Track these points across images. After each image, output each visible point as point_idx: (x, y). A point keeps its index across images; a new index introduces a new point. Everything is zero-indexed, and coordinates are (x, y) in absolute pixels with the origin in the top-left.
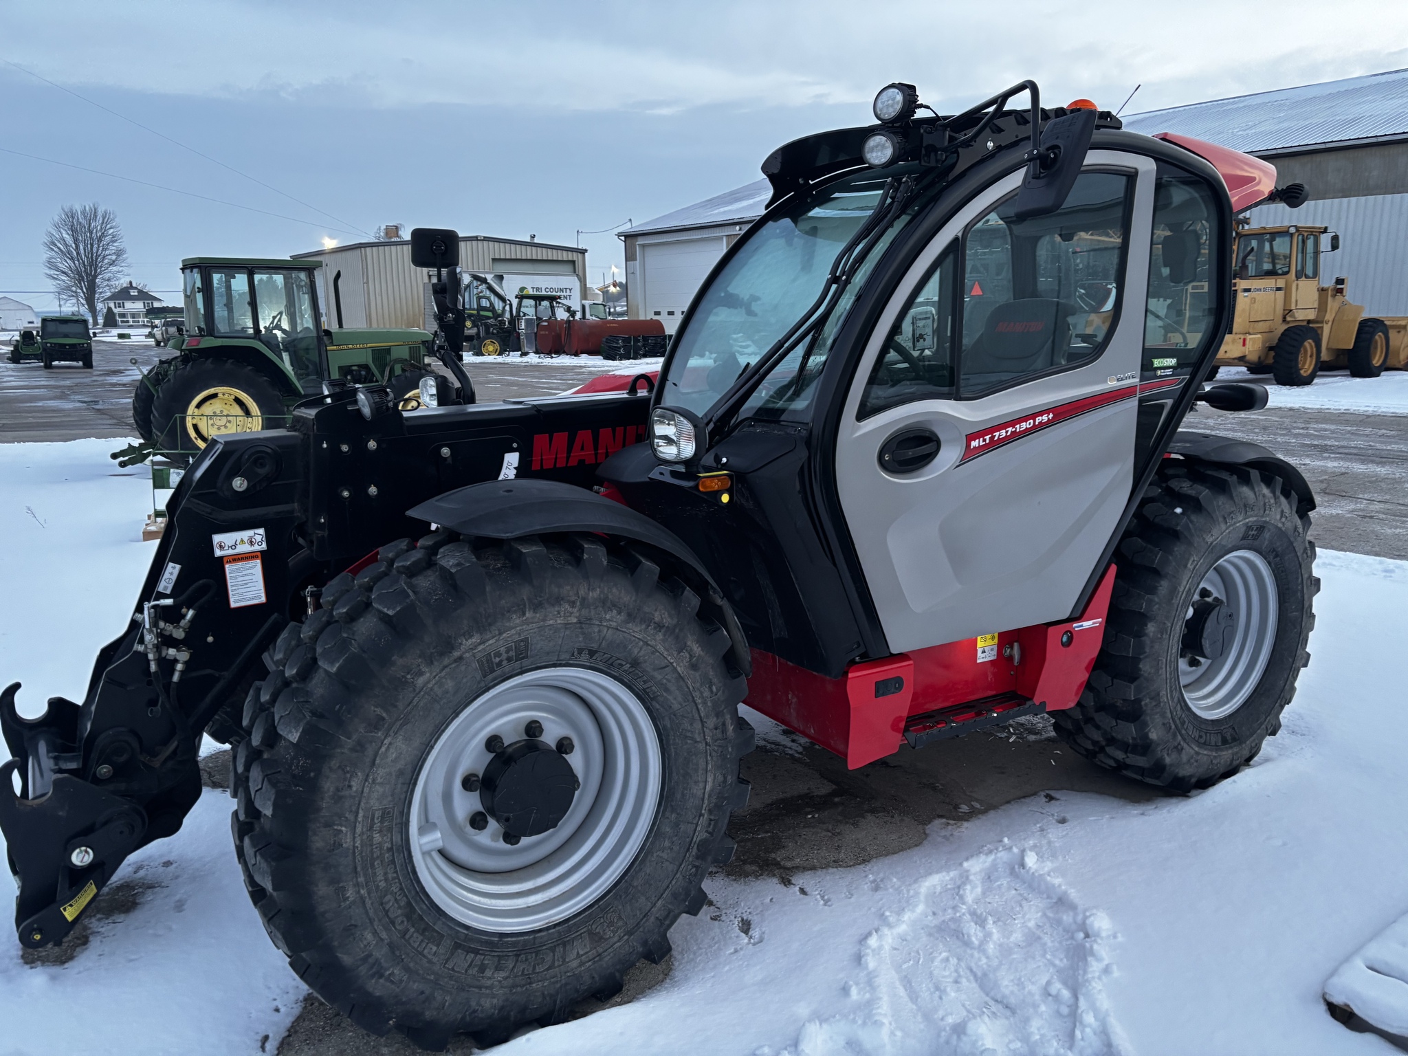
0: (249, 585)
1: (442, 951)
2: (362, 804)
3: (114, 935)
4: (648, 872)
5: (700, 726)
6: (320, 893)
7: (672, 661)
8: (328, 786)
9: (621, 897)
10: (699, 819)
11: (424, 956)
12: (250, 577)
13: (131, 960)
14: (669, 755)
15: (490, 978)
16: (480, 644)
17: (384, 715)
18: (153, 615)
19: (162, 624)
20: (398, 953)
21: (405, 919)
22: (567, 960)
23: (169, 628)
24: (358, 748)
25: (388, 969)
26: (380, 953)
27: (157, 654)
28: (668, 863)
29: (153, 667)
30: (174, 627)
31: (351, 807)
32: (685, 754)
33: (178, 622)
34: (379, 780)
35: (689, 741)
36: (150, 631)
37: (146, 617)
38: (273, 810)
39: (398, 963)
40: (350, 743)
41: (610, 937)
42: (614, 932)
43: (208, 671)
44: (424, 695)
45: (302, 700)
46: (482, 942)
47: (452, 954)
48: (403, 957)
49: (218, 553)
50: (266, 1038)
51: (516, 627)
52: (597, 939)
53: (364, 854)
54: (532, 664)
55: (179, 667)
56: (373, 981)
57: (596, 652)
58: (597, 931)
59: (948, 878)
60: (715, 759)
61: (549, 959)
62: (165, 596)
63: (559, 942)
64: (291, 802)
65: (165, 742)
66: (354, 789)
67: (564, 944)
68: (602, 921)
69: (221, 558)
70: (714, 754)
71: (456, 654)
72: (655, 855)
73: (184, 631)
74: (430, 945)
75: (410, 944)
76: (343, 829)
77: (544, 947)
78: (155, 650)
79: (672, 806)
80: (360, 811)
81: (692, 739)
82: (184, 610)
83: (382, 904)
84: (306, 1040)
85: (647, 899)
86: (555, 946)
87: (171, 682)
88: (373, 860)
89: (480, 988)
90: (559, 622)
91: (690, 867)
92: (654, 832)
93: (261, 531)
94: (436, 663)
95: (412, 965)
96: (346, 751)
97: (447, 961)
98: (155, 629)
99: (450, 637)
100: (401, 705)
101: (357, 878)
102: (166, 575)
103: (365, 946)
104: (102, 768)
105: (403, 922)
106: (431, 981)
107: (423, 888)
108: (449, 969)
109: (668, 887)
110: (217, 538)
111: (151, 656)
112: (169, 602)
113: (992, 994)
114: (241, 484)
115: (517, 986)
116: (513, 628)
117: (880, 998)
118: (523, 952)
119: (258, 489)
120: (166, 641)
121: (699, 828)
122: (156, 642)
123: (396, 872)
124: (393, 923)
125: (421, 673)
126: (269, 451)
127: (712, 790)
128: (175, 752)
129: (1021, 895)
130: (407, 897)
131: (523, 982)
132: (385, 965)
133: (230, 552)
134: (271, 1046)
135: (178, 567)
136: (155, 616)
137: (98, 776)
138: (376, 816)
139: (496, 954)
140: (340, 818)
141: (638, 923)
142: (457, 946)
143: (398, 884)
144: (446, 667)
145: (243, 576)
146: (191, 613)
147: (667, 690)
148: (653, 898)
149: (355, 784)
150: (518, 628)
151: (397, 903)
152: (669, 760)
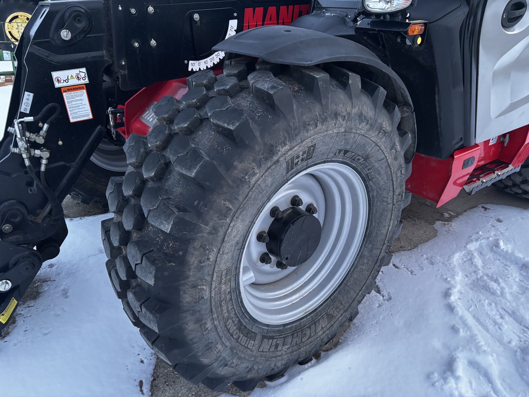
0: (81, 107)
1: (257, 342)
2: (216, 269)
3: (30, 316)
4: (355, 277)
5: (392, 194)
6: (190, 328)
7: (387, 155)
8: (193, 260)
9: (341, 292)
10: (383, 246)
11: (248, 349)
12: (80, 102)
13: (46, 334)
14: (372, 212)
15: (281, 350)
16: (290, 150)
17: (231, 206)
18: (21, 128)
19: (28, 134)
20: (235, 351)
21: (238, 331)
22: (317, 332)
23: (33, 137)
24: (214, 231)
25: (230, 361)
26: (225, 354)
27: (28, 154)
28: (365, 271)
29: (27, 163)
30: (36, 136)
31: (208, 272)
32: (381, 211)
33: (39, 132)
34: (226, 251)
35: (384, 204)
36: (21, 139)
37: (16, 129)
38: (155, 281)
39: (235, 356)
40: (208, 228)
41: (337, 315)
42: (339, 312)
43: (62, 163)
44: (255, 189)
45: (165, 197)
46: (275, 331)
47: (262, 343)
48: (238, 352)
49: (57, 85)
50: (141, 383)
51: (311, 137)
52: (330, 317)
53: (216, 300)
54: (313, 162)
55: (44, 162)
56: (221, 368)
57: (348, 151)
58: (330, 313)
59: (462, 255)
60: (395, 212)
61: (308, 333)
62: (27, 115)
63: (312, 323)
64: (167, 274)
65: (42, 206)
66: (211, 260)
67: (315, 323)
68: (333, 307)
69: (60, 89)
70: (396, 210)
71: (275, 158)
72: (359, 268)
73: (44, 138)
74: (251, 341)
75: (241, 344)
76: (204, 287)
77: (305, 327)
78: (26, 151)
79: (370, 240)
80: (215, 274)
81: (386, 202)
82: (40, 124)
83: (226, 327)
84: (166, 382)
85: (354, 292)
86: (311, 325)
87: (40, 171)
88: (221, 302)
89: (276, 357)
90: (335, 131)
91: (376, 272)
92: (360, 255)
93: (84, 70)
94: (263, 166)
95: (242, 356)
96: (205, 235)
97: (259, 347)
98: (24, 138)
99: (272, 146)
100: (241, 198)
101: (212, 315)
102: (25, 101)
103: (218, 353)
104: (6, 226)
105: (237, 333)
106: (252, 361)
107: (246, 310)
108: (260, 352)
109: (365, 284)
110: (55, 75)
111: (24, 156)
112: (30, 119)
113: (523, 324)
114: (67, 35)
115: (294, 351)
116: (309, 137)
117: (476, 335)
118: (295, 332)
119: (78, 39)
120: (33, 145)
121: (382, 251)
122: (26, 146)
123: (233, 305)
124: (232, 335)
125: (254, 174)
126: (83, 11)
127: (391, 230)
128: (50, 213)
129: (503, 263)
130: (238, 317)
131: (297, 349)
132: (228, 359)
133: (65, 84)
134: (146, 388)
135: (32, 95)
136: (23, 129)
137: (3, 231)
138: (223, 274)
139: (282, 336)
140: (202, 280)
141: (350, 305)
142: (264, 337)
143: (234, 312)
144: (269, 168)
145: (76, 101)
146: (46, 126)
147: (379, 174)
148: (357, 291)
149: (212, 257)
150: (312, 137)
151: (234, 323)
152: (372, 214)
